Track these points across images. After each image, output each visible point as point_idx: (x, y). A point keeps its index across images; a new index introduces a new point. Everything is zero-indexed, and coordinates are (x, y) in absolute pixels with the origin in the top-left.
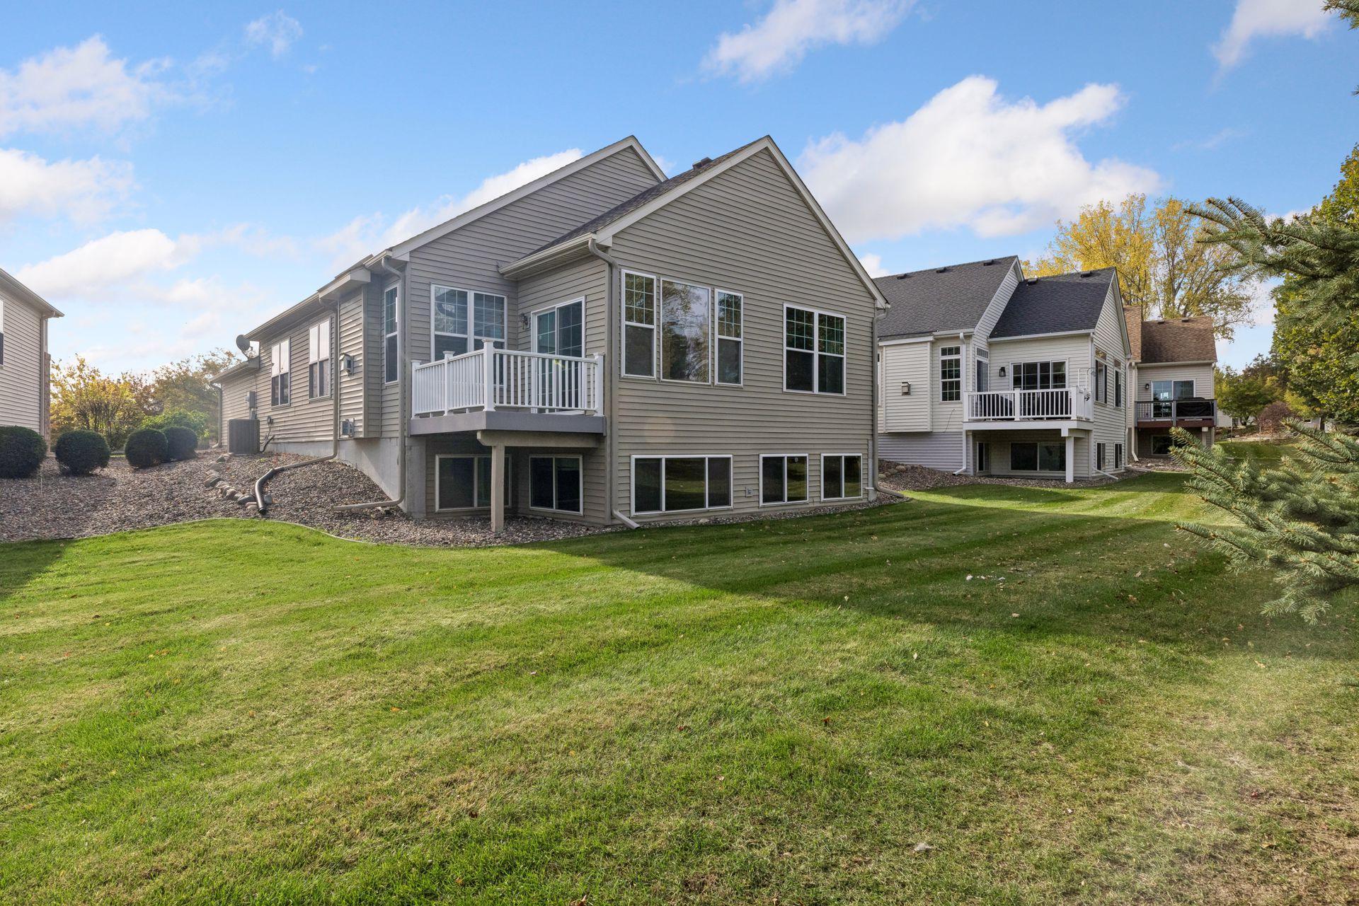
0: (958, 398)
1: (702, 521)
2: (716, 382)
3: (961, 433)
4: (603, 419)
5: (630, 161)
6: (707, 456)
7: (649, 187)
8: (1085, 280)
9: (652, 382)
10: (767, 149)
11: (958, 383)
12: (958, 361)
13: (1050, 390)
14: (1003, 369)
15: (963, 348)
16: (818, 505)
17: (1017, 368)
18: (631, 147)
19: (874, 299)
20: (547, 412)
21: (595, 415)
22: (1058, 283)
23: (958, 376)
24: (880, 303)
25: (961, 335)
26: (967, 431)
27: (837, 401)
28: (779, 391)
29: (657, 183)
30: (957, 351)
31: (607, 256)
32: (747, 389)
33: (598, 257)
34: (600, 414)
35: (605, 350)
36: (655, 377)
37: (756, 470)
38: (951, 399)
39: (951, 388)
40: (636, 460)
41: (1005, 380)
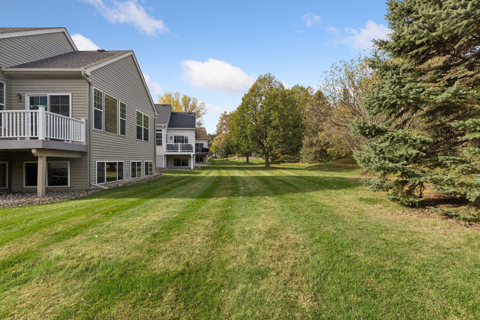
0: (161, 145)
1: (120, 185)
2: (120, 134)
3: (162, 155)
4: (87, 146)
5: (63, 38)
6: (117, 161)
7: (71, 51)
8: (189, 115)
9: (101, 132)
10: (132, 55)
11: (161, 140)
12: (161, 134)
13: (184, 144)
14: (171, 137)
15: (163, 130)
16: (143, 178)
17: (175, 137)
18: (64, 32)
19: (155, 112)
20: (65, 142)
21: (82, 144)
22: (182, 115)
23: (161, 138)
24: (156, 114)
25: (163, 126)
26: (164, 155)
27: (147, 143)
28: (134, 139)
29: (73, 51)
30: (161, 130)
31: (88, 79)
32: (127, 138)
33: (86, 79)
34: (85, 144)
35: (87, 118)
36: (103, 130)
37: (129, 167)
38: (159, 145)
39: (159, 141)
40: (98, 163)
41: (172, 140)
